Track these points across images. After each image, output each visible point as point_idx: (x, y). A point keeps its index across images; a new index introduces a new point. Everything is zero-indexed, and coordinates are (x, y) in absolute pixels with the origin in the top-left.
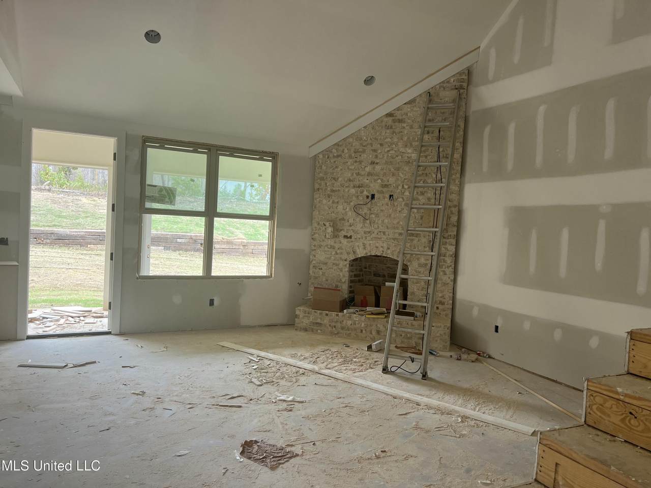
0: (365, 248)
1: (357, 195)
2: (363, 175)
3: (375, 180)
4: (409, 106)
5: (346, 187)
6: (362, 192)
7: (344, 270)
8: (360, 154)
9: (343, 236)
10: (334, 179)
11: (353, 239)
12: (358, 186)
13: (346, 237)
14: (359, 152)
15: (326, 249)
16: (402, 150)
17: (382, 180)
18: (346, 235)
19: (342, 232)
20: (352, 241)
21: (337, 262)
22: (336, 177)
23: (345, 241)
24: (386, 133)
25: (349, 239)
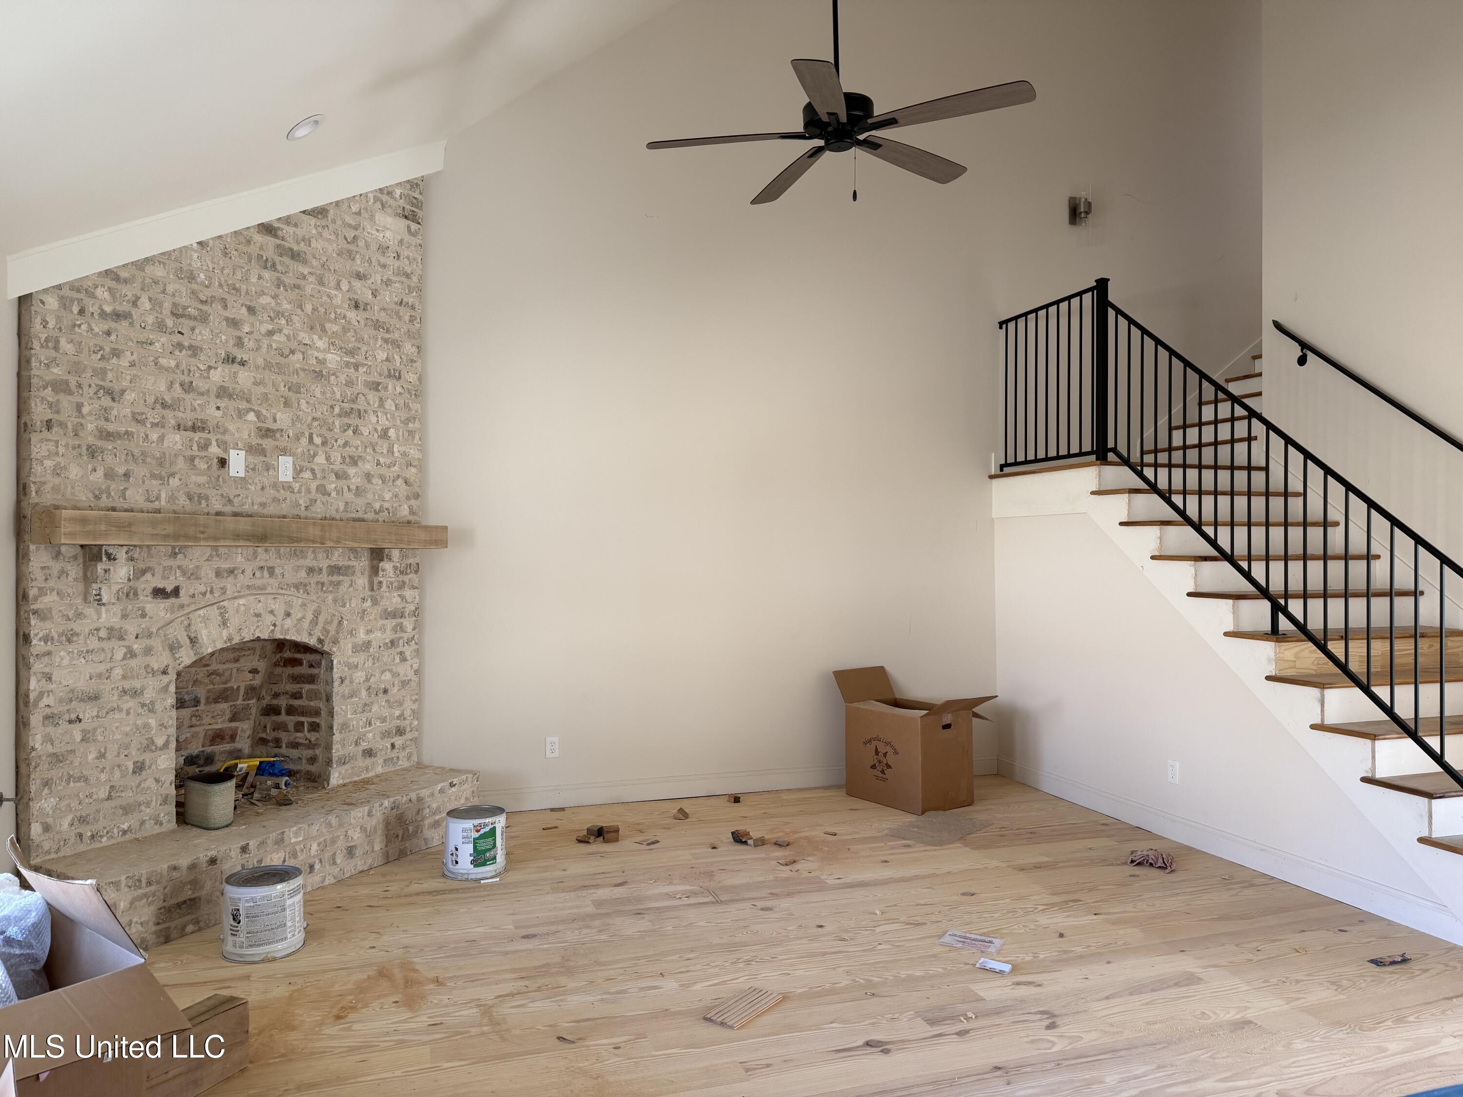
0: (224, 624)
1: (189, 453)
2: (202, 394)
3: (241, 414)
4: (313, 221)
5: (154, 425)
6: (205, 446)
7: (158, 707)
8: (192, 323)
9: (150, 590)
10: (110, 393)
11: (184, 598)
12: (190, 424)
13: (159, 593)
14: (190, 317)
15: (94, 643)
16: (304, 337)
17: (258, 415)
18: (160, 586)
19: (148, 576)
20: (182, 606)
21: (137, 684)
22: (117, 388)
23: (159, 609)
24: (260, 277)
25: (173, 600)
